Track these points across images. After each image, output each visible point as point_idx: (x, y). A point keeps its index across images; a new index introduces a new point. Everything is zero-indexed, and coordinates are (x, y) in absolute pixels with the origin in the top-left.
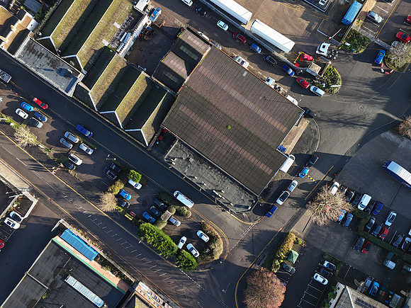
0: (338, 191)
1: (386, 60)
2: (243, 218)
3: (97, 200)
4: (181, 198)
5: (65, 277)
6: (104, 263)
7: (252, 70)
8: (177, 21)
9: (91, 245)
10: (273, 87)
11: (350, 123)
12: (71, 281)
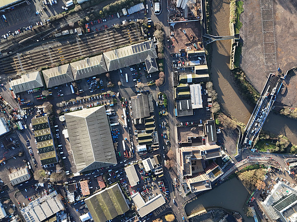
1: (114, 95)
2: (152, 94)
3: (168, 115)
4: (157, 105)
7: (131, 111)
8: (134, 127)
11: (126, 91)
12: (181, 109)
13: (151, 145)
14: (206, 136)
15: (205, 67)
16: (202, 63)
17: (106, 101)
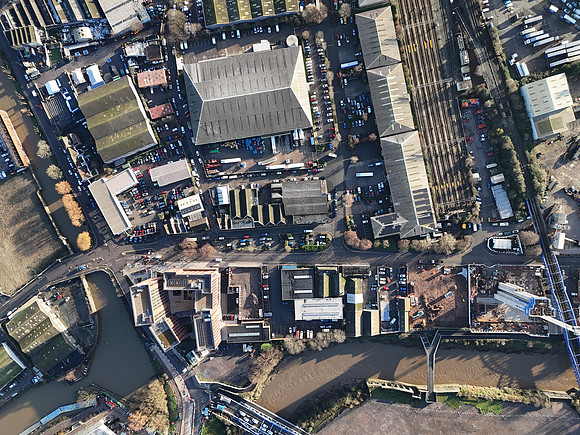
0: (349, 193)
1: (332, 146)
2: (329, 223)
3: (285, 251)
4: (307, 231)
5: (293, 277)
7: (298, 179)
8: (266, 183)
10: (307, 179)
11: (337, 171)
12: (296, 277)
13: (228, 214)
14: (239, 322)
15: (375, 331)
16: (383, 325)
17: (322, 131)
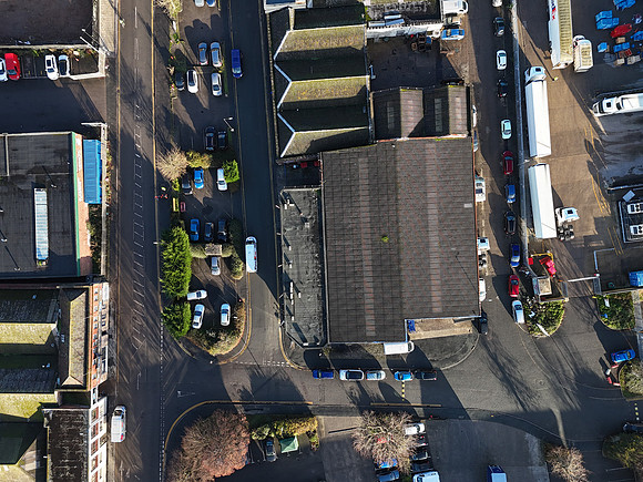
0: (414, 436)
1: (626, 367)
2: (286, 346)
3: (165, 149)
4: (250, 250)
5: (40, 187)
6: (94, 220)
7: (479, 211)
8: (466, 68)
9: (104, 187)
10: (479, 253)
11: (511, 384)
12: (41, 197)
